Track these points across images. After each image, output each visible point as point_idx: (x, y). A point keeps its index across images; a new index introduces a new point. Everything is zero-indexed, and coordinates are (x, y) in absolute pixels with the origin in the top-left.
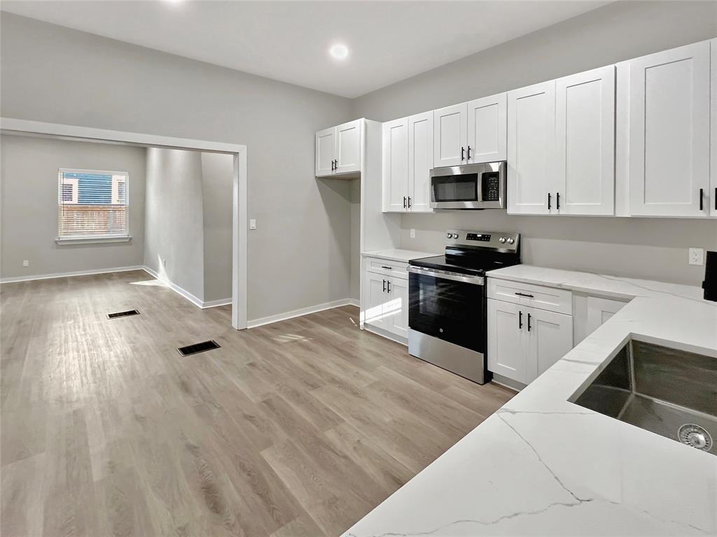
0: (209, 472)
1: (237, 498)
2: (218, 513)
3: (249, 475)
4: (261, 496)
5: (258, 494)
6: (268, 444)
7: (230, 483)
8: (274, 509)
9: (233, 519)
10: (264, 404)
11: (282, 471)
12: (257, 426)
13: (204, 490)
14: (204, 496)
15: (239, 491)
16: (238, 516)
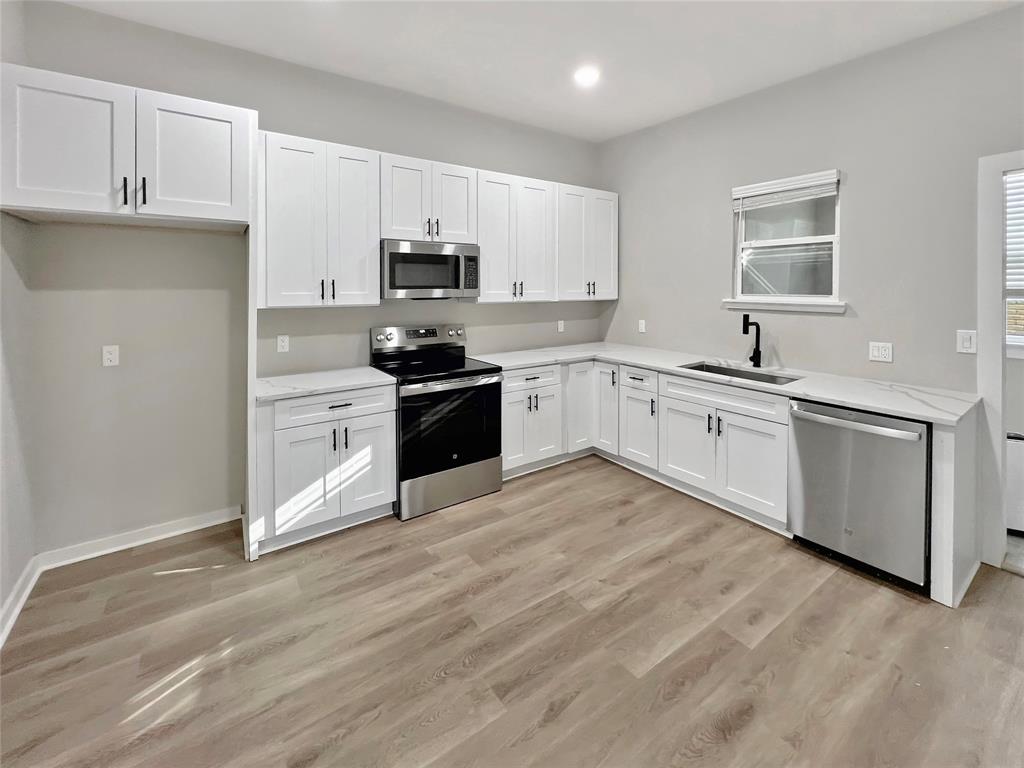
0: (694, 740)
1: (722, 690)
2: (752, 707)
3: (683, 684)
4: (709, 665)
5: (708, 669)
6: (619, 671)
7: (704, 704)
8: (720, 649)
9: (750, 689)
10: (508, 697)
11: (665, 649)
12: (578, 693)
13: (728, 737)
14: (737, 733)
15: (713, 690)
16: (746, 683)
